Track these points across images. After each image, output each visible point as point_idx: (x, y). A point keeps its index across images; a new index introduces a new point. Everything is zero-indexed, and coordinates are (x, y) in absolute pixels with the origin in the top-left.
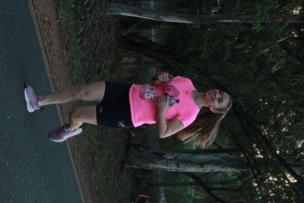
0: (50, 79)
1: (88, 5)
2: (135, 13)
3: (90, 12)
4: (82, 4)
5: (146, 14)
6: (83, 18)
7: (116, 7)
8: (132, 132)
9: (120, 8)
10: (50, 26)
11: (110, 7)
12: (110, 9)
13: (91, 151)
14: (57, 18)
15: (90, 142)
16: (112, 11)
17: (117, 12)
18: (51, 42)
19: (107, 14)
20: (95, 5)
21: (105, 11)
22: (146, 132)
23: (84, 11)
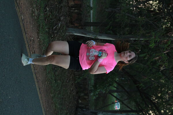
0: (34, 73)
1: (55, 29)
2: (82, 33)
3: (57, 33)
4: (52, 29)
5: (89, 34)
6: (53, 36)
7: (71, 30)
8: (79, 100)
9: (74, 31)
10: (34, 42)
11: (68, 30)
12: (68, 31)
13: (56, 112)
14: (38, 38)
15: (55, 107)
16: (69, 33)
17: (72, 33)
18: (35, 51)
19: (67, 34)
20: (59, 29)
21: (66, 32)
22: (87, 100)
23: (53, 33)
